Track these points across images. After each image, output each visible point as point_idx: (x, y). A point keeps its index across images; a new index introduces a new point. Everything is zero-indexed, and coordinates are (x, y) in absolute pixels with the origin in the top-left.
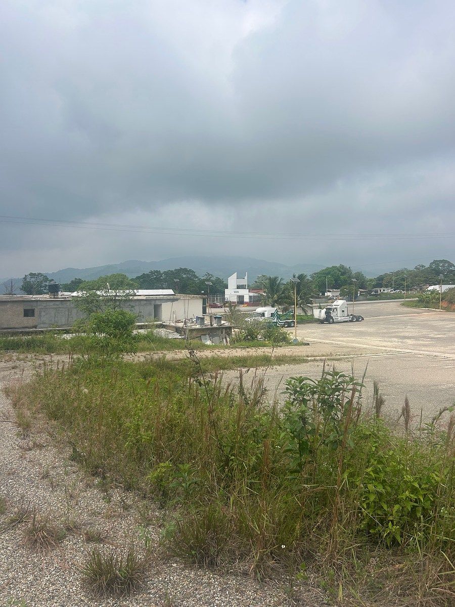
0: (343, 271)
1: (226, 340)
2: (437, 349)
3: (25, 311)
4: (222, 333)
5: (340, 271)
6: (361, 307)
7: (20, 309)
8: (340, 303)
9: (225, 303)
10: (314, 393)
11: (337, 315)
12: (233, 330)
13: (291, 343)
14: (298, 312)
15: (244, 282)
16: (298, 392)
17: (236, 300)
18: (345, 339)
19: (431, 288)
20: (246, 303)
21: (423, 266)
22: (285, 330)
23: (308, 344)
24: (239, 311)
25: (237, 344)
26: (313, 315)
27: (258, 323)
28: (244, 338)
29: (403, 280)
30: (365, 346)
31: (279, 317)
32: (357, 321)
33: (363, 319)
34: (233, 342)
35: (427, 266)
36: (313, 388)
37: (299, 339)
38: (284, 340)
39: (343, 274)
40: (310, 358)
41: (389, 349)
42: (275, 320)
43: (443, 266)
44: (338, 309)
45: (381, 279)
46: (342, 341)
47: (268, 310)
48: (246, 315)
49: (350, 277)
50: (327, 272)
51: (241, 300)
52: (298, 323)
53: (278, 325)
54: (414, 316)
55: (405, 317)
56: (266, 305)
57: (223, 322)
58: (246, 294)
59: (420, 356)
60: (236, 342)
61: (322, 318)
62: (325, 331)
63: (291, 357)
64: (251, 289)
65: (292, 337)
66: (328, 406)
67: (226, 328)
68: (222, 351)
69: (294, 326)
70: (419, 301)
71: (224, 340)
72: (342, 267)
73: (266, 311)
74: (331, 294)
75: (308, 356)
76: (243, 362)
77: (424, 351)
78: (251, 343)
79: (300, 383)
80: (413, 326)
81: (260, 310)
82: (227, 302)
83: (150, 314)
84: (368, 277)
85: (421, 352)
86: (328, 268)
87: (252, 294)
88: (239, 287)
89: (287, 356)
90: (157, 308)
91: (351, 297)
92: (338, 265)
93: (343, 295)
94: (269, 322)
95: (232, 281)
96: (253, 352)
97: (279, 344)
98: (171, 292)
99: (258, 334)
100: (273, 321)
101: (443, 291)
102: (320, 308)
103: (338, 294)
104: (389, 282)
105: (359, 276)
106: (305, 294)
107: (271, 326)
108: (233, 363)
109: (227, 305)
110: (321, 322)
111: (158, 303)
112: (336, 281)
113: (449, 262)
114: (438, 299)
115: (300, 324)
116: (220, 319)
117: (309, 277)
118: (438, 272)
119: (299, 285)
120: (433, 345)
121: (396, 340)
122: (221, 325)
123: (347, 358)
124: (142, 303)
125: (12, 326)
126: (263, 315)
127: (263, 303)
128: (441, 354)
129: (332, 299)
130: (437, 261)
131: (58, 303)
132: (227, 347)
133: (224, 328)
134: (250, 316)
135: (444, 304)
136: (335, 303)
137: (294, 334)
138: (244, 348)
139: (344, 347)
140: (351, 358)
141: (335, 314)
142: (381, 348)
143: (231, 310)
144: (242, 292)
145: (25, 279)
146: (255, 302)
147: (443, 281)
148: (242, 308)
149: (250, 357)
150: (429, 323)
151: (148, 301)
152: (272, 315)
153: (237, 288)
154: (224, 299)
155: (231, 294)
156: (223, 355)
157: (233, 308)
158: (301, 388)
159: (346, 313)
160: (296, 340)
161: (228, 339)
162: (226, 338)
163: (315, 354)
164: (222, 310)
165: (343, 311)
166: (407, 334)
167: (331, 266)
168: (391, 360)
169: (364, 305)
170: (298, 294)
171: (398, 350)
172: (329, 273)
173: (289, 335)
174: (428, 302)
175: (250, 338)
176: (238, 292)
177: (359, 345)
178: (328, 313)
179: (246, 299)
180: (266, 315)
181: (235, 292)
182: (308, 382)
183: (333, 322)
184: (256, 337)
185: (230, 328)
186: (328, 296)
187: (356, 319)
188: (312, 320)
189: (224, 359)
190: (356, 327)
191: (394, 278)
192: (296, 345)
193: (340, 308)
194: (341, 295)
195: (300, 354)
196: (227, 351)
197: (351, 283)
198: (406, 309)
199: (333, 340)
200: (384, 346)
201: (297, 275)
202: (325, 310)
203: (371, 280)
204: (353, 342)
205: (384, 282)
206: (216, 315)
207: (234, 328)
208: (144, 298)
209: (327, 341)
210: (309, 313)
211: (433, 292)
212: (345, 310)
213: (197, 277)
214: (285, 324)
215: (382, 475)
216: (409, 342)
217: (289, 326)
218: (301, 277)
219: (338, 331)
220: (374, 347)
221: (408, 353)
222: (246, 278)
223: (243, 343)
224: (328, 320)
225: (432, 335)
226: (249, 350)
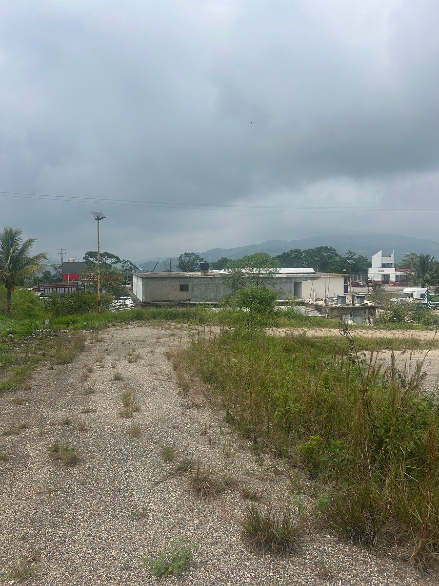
1: (369, 321)
3: (181, 285)
4: (365, 313)
7: (177, 284)
9: (368, 283)
12: (377, 311)
15: (390, 260)
17: (380, 279)
20: (392, 282)
24: (384, 291)
25: (381, 325)
27: (406, 304)
28: (389, 320)
31: (430, 298)
34: (377, 322)
38: (436, 323)
42: (426, 302)
47: (417, 291)
48: (392, 295)
51: (386, 279)
53: (428, 306)
56: (415, 285)
57: (366, 302)
58: (392, 273)
60: (380, 324)
64: (397, 268)
67: (370, 308)
68: (365, 331)
71: (367, 320)
73: (415, 292)
76: (388, 344)
78: (397, 325)
81: (407, 290)
82: (370, 281)
83: (290, 292)
87: (398, 273)
88: (384, 266)
90: (297, 286)
94: (419, 304)
95: (377, 260)
96: (399, 334)
97: (429, 327)
98: (311, 270)
99: (405, 315)
100: (423, 302)
107: (421, 307)
108: (377, 344)
109: (370, 284)
111: (298, 281)
116: (362, 298)
122: (364, 305)
124: (284, 280)
125: (170, 299)
126: (412, 295)
127: (412, 283)
131: (208, 280)
132: (369, 328)
133: (366, 308)
134: (397, 296)
138: (389, 330)
143: (374, 290)
144: (387, 271)
145: (181, 257)
146: (403, 281)
148: (388, 288)
149: (397, 340)
151: (289, 279)
152: (422, 296)
153: (382, 267)
154: (368, 277)
155: (375, 273)
156: (365, 336)
157: (377, 288)
161: (371, 320)
162: (369, 318)
164: (366, 289)
175: (396, 319)
176: (383, 271)
179: (392, 279)
180: (415, 296)
181: (379, 271)
184: (403, 318)
185: (374, 308)
189: (366, 340)
196: (370, 332)
206: (359, 294)
207: (379, 308)
208: (285, 276)
213: (338, 256)
214: (436, 306)
222: (392, 256)
223: (389, 324)
226: (395, 331)
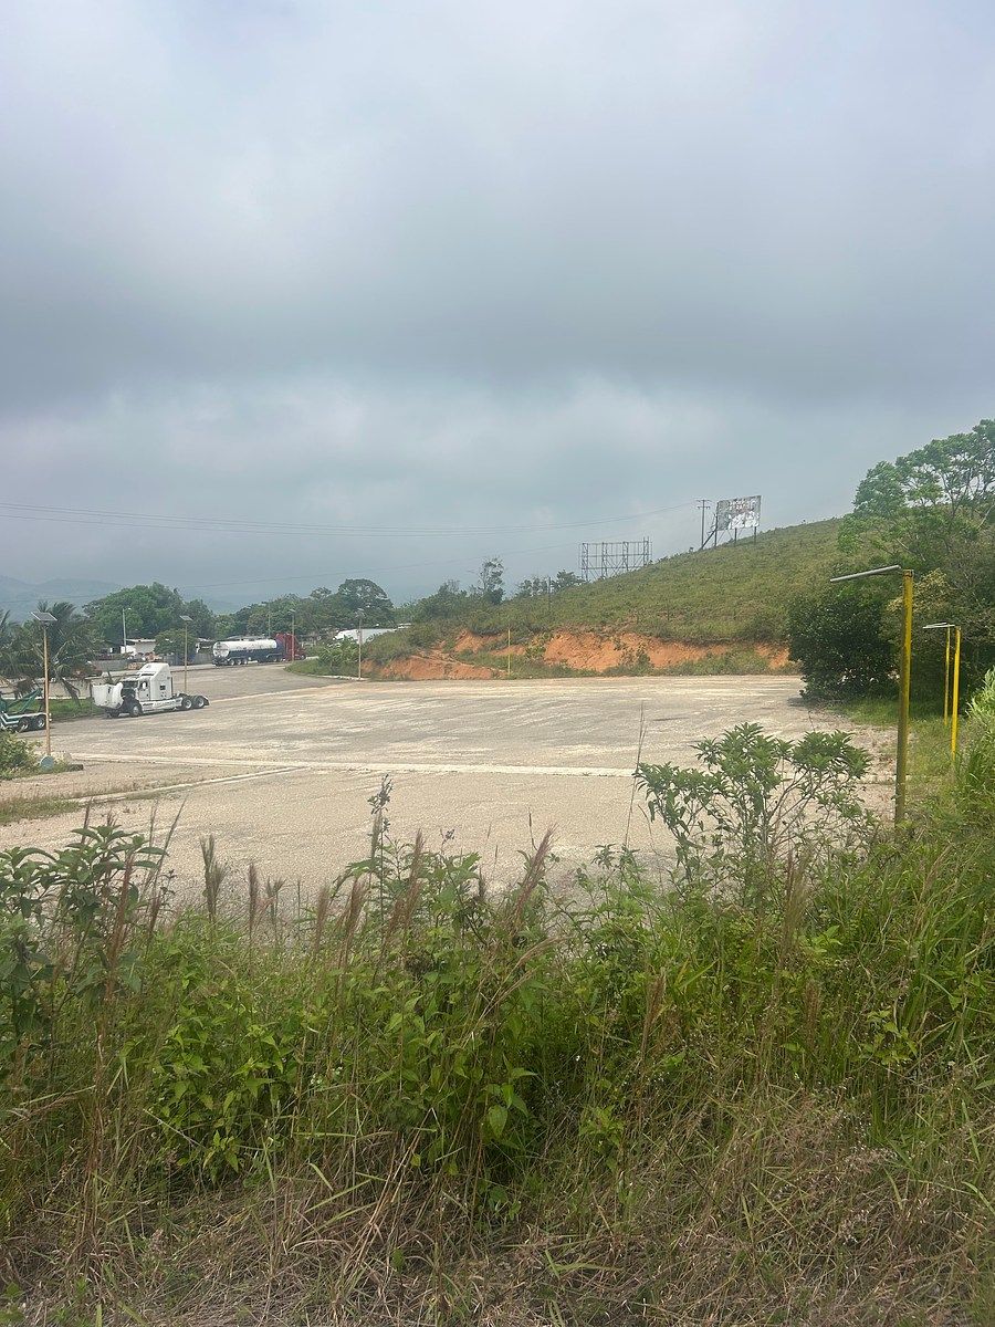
0: (161, 597)
2: (354, 756)
5: (154, 598)
6: (200, 679)
8: (155, 668)
10: (47, 882)
11: (149, 697)
13: (35, 768)
14: (55, 692)
16: (10, 884)
18: (169, 749)
19: (341, 635)
21: (326, 591)
22: (19, 738)
23: (81, 767)
26: (91, 698)
29: (289, 618)
30: (210, 761)
31: (5, 707)
32: (195, 707)
33: (206, 703)
35: (335, 591)
36: (47, 871)
37: (57, 756)
38: (21, 762)
39: (162, 604)
40: (83, 800)
41: (261, 763)
43: (364, 591)
44: (152, 684)
45: (243, 615)
46: (161, 754)
49: (178, 611)
50: (125, 600)
52: (55, 719)
54: (311, 693)
55: (293, 694)
59: (323, 773)
61: (113, 705)
62: (121, 735)
63: (36, 800)
65: (39, 753)
66: (81, 907)
69: (44, 728)
70: (321, 662)
72: (159, 588)
74: (134, 650)
75: (78, 796)
77: (329, 761)
79: (14, 863)
80: (311, 712)
84: (217, 613)
85: (325, 764)
86: (125, 591)
89: (25, 801)
91: (180, 655)
92: (149, 585)
93: (162, 652)
97: (4, 774)
101: (364, 642)
102: (109, 681)
103: (151, 648)
104: (260, 623)
105: (197, 609)
106: (71, 649)
110: (112, 713)
112: (145, 619)
113: (373, 585)
114: (356, 657)
115: (59, 721)
117: (79, 611)
118: (354, 604)
119: (53, 630)
120: (345, 750)
121: (276, 743)
123: (171, 791)
128: (360, 765)
129: (137, 662)
130: (351, 581)
135: (367, 667)
136: (144, 670)
137: (45, 745)
139: (165, 768)
140: (181, 790)
141: (143, 694)
142: (242, 762)
147: (364, 622)
150: (339, 704)
158: (17, 876)
159: (168, 691)
160: (49, 760)
163: (97, 788)
165: (163, 688)
166: (297, 730)
167: (132, 587)
168: (264, 787)
169: (203, 672)
170: (53, 649)
171: (281, 764)
172: (128, 602)
173: (30, 749)
174: (340, 665)
177: (195, 760)
178: (128, 692)
182: (34, 858)
183: (141, 714)
186: (128, 655)
187: (192, 703)
188: (88, 711)
190: (192, 721)
191: (271, 615)
192: (49, 772)
193: (156, 680)
194: (157, 651)
195: (64, 791)
197: (180, 625)
198: (296, 679)
199: (140, 754)
200: (251, 759)
201: (50, 606)
202: (120, 685)
203: (223, 619)
204: (182, 754)
205: (250, 624)
209: (126, 757)
210: (83, 695)
211: (346, 641)
212: (168, 684)
214: (20, 725)
215: (204, 1038)
216: (302, 745)
217: (33, 725)
218: (62, 611)
219: (151, 732)
220: (233, 762)
221: (298, 768)
224: (129, 707)
225: (345, 729)
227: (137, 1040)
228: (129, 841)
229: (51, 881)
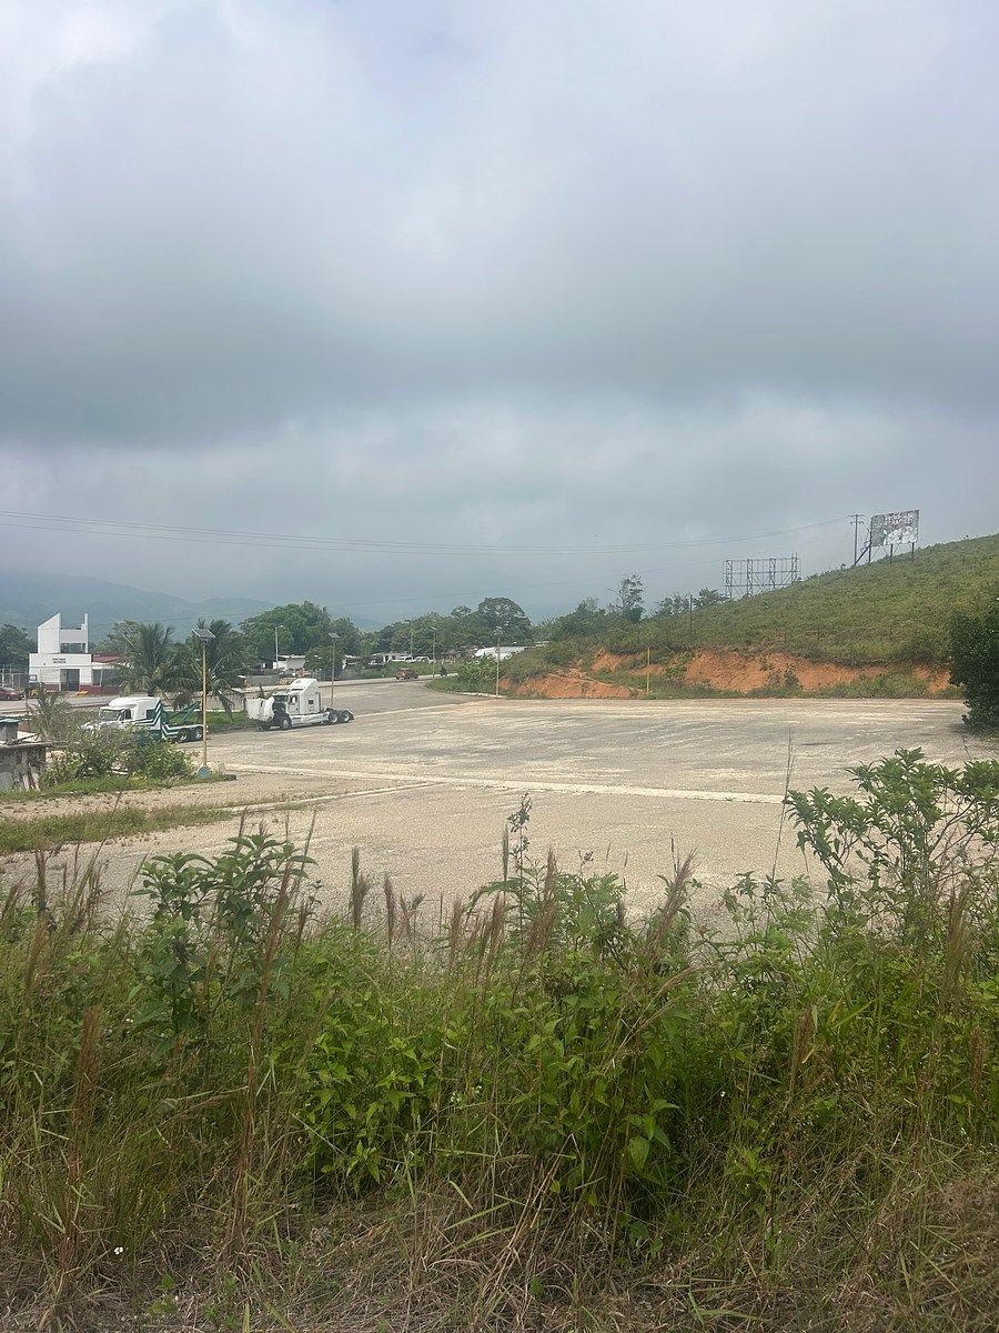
0: (311, 615)
1: (31, 779)
2: (492, 773)
4: (19, 761)
5: (304, 616)
6: (346, 693)
8: (305, 683)
9: (30, 689)
10: (206, 887)
11: (299, 712)
12: (48, 754)
13: (193, 777)
14: (212, 705)
15: (81, 636)
16: (172, 887)
17: (57, 681)
18: (315, 761)
19: (480, 653)
20: (85, 687)
21: (466, 610)
22: (179, 748)
23: (234, 778)
24: (68, 706)
25: (57, 787)
26: (245, 712)
27: (112, 734)
28: (78, 773)
29: (430, 636)
30: (354, 775)
31: (166, 719)
32: (340, 721)
33: (351, 718)
34: (48, 782)
35: (475, 609)
36: (206, 877)
37: (212, 766)
38: (178, 771)
39: (311, 622)
40: (235, 809)
41: (402, 777)
42: (158, 727)
43: (502, 610)
44: (301, 698)
45: (387, 633)
46: (308, 767)
47: (138, 704)
48: (81, 716)
49: (325, 629)
50: (277, 617)
51: (71, 680)
52: (212, 730)
53: (163, 736)
54: (449, 709)
55: (433, 710)
56: (135, 691)
57: (21, 735)
58: (85, 666)
59: (461, 789)
60: (56, 784)
61: (264, 719)
62: (270, 747)
63: (192, 808)
64: (96, 654)
65: (196, 763)
66: (236, 912)
67: (30, 749)
68: (17, 806)
69: (201, 739)
70: (459, 679)
71: (26, 779)
72: (309, 607)
73: (133, 706)
74: (285, 666)
75: (231, 805)
76: (74, 830)
77: (466, 777)
78: (95, 783)
79: (177, 867)
80: (450, 729)
81: (118, 703)
82: (34, 686)
84: (363, 630)
85: (463, 781)
86: (278, 609)
87: (99, 666)
88: (65, 649)
89: (183, 809)
91: (328, 671)
92: (301, 604)
93: (311, 668)
94: (143, 732)
95: (49, 636)
96: (99, 804)
97: (164, 782)
99: (114, 760)
100: (152, 728)
101: (502, 658)
102: (261, 695)
103: (301, 664)
104: (402, 641)
105: (344, 627)
106: (226, 664)
107: (148, 740)
108: (48, 833)
109: (34, 692)
110: (264, 726)
112: (296, 636)
113: (512, 604)
114: (494, 674)
115: (216, 733)
116: (13, 727)
117: (236, 628)
118: (492, 622)
119: (212, 646)
120: (484, 766)
121: (416, 758)
122: (15, 743)
123: (318, 803)
126: (128, 714)
127: (128, 688)
128: (497, 782)
129: (288, 677)
130: (490, 600)
132: (30, 797)
133: (22, 749)
134: (94, 717)
135: (504, 684)
136: (294, 685)
137: (201, 755)
138: (77, 796)
139: (311, 780)
140: (326, 801)
141: (293, 708)
142: (385, 776)
143: (44, 705)
144: (72, 661)
146: (108, 684)
147: (503, 639)
148: (74, 699)
149: (93, 817)
150: (478, 721)
152: (150, 714)
153: (62, 652)
154: (28, 677)
155: (44, 665)
156: (19, 816)
157: (49, 700)
158: (178, 880)
159: (316, 706)
160: (205, 769)
161: (35, 777)
162: (29, 774)
163: (248, 798)
164: (19, 705)
165: (311, 702)
166: (436, 746)
167: (284, 605)
168: (404, 801)
169: (355, 687)
170: (211, 664)
171: (419, 779)
172: (281, 620)
173: (188, 759)
174: (476, 682)
175: (93, 769)
176: (63, 661)
177: (343, 773)
178: (278, 706)
179: (86, 678)
180: (135, 717)
181: (55, 661)
182: (196, 864)
183: (290, 727)
184: (109, 768)
185: (40, 749)
186: (279, 670)
187: (338, 717)
188: (242, 724)
189: (21, 827)
190: (337, 736)
191: (413, 632)
192: (205, 781)
193: (305, 694)
194: (306, 667)
195: (214, 800)
196: (31, 805)
197: (328, 642)
198: (435, 695)
199: (288, 766)
200: (393, 773)
201: (208, 623)
202: (272, 699)
203: (369, 636)
204: (329, 767)
205: (394, 641)
206: (4, 718)
207: (52, 748)
209: (275, 769)
210: (237, 709)
211: (484, 659)
212: (316, 699)
214: (179, 735)
215: (348, 1047)
216: (441, 761)
217: (191, 737)
218: (219, 628)
219: (299, 744)
220: (375, 776)
221: (438, 783)
222: (84, 627)
223: (75, 783)
224: (279, 721)
225: (482, 746)
226: (90, 799)
227: (285, 1046)
228: (280, 849)
229: (210, 885)
